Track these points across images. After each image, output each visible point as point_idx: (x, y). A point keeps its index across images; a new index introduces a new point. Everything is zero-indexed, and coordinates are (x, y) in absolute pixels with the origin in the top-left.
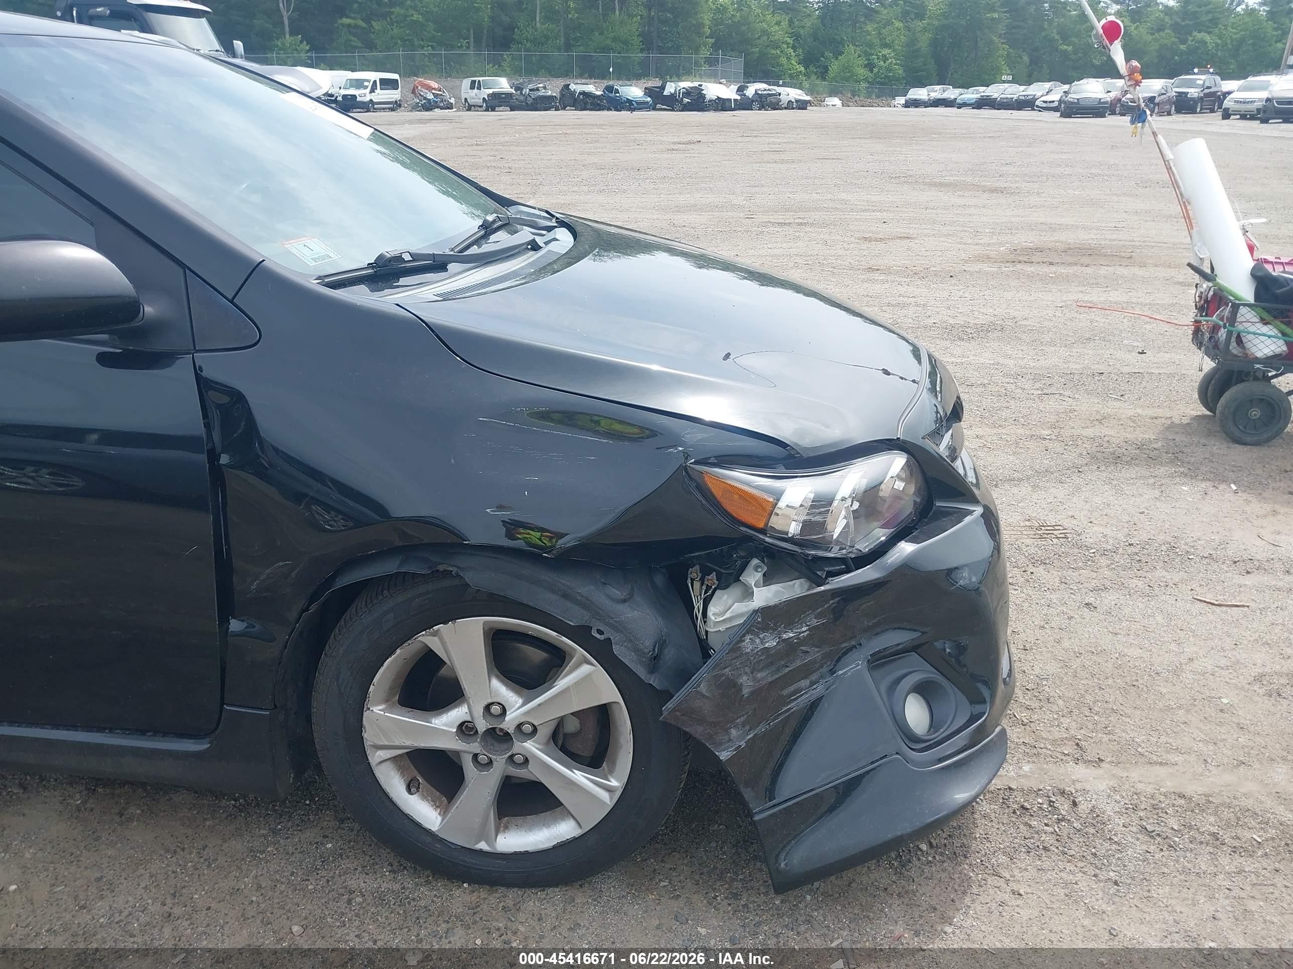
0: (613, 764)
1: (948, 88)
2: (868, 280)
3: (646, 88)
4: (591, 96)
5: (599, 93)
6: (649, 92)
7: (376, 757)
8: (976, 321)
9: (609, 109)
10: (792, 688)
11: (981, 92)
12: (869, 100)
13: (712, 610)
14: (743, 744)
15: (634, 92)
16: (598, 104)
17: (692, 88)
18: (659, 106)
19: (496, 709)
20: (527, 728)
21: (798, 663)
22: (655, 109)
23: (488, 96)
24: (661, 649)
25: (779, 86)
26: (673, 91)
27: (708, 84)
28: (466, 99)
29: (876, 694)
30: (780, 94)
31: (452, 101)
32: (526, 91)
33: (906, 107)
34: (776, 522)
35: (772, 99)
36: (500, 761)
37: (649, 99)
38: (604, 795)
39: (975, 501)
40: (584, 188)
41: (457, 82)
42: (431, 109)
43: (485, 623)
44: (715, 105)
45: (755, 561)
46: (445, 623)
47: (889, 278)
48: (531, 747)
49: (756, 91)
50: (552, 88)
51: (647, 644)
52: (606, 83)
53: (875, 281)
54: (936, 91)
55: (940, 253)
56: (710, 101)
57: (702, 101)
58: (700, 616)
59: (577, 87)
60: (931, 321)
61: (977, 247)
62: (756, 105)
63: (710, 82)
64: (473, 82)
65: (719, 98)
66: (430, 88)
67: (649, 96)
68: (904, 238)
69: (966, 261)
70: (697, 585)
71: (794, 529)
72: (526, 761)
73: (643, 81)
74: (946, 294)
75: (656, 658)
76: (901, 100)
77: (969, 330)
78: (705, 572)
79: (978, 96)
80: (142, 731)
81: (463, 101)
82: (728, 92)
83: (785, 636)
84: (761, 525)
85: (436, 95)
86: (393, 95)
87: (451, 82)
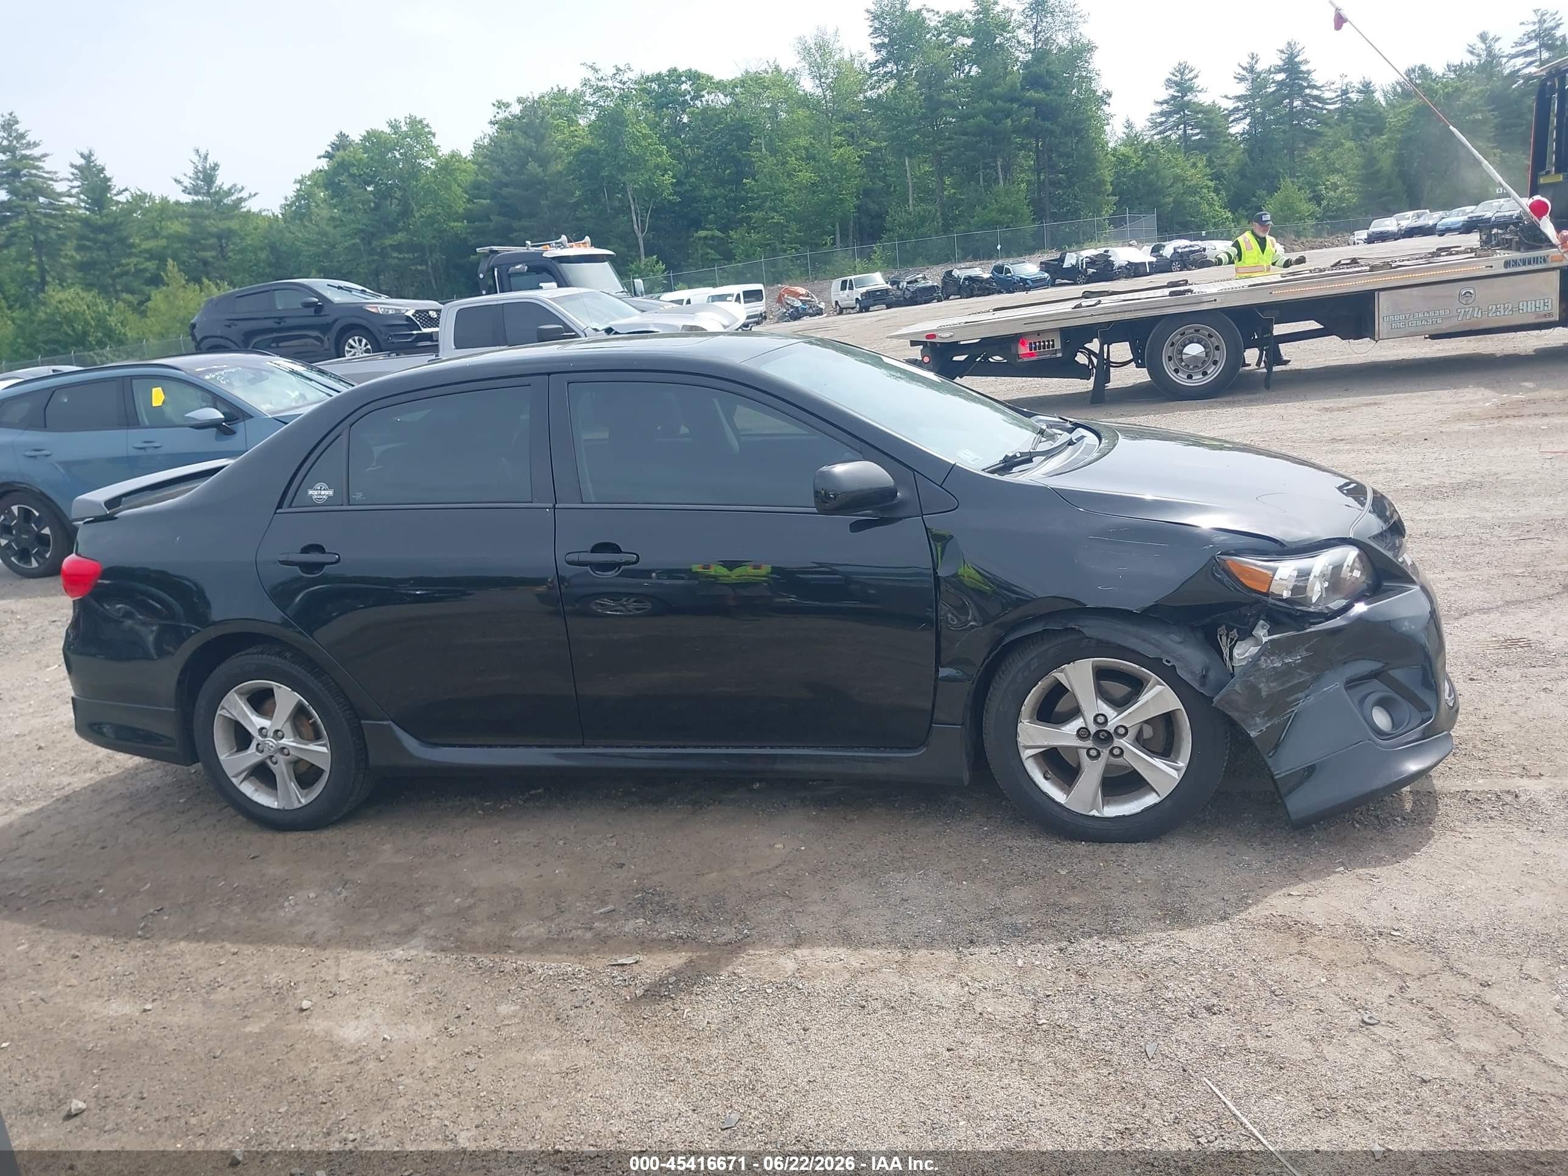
0: (1179, 752)
1: (1424, 213)
2: (1333, 451)
3: (1042, 263)
4: (978, 281)
5: (986, 276)
6: (1045, 266)
7: (1026, 754)
8: (1453, 481)
9: (1000, 292)
10: (1293, 697)
11: (1468, 213)
12: (1319, 240)
13: (1236, 652)
14: (1264, 729)
15: (1029, 268)
16: (988, 289)
17: (1097, 256)
18: (1058, 281)
19: (1101, 719)
20: (1122, 731)
21: (1296, 681)
22: (1053, 285)
23: (862, 295)
24: (1207, 671)
25: (1203, 239)
26: (1074, 262)
27: (1116, 249)
28: (837, 302)
29: (1351, 703)
30: (1204, 250)
31: (822, 306)
32: (904, 284)
33: (1369, 243)
34: (1274, 589)
35: (1196, 256)
36: (1105, 753)
37: (1046, 275)
38: (1174, 773)
39: (1413, 582)
40: (1001, 387)
41: (825, 284)
42: (800, 318)
43: (1093, 662)
44: (1126, 271)
45: (1261, 622)
46: (1069, 663)
47: (1356, 447)
48: (1124, 743)
49: (1175, 249)
50: (932, 277)
51: (1198, 669)
52: (994, 263)
53: (1339, 452)
54: (1408, 218)
55: (1413, 417)
56: (1120, 268)
57: (1110, 269)
58: (1228, 659)
59: (962, 272)
60: (1402, 485)
61: (1457, 406)
62: (1176, 265)
63: (1117, 246)
64: (844, 283)
65: (1130, 263)
66: (797, 295)
67: (1046, 272)
68: (1371, 404)
69: (1443, 422)
70: (1224, 638)
71: (1286, 594)
72: (1122, 752)
73: (1037, 255)
74: (1420, 458)
75: (1204, 677)
76: (1363, 234)
77: (1444, 490)
78: (1229, 629)
79: (1465, 218)
80: (877, 748)
81: (834, 304)
82: (1141, 255)
83: (1286, 661)
84: (1265, 591)
85: (804, 302)
86: (759, 307)
87: (818, 285)
